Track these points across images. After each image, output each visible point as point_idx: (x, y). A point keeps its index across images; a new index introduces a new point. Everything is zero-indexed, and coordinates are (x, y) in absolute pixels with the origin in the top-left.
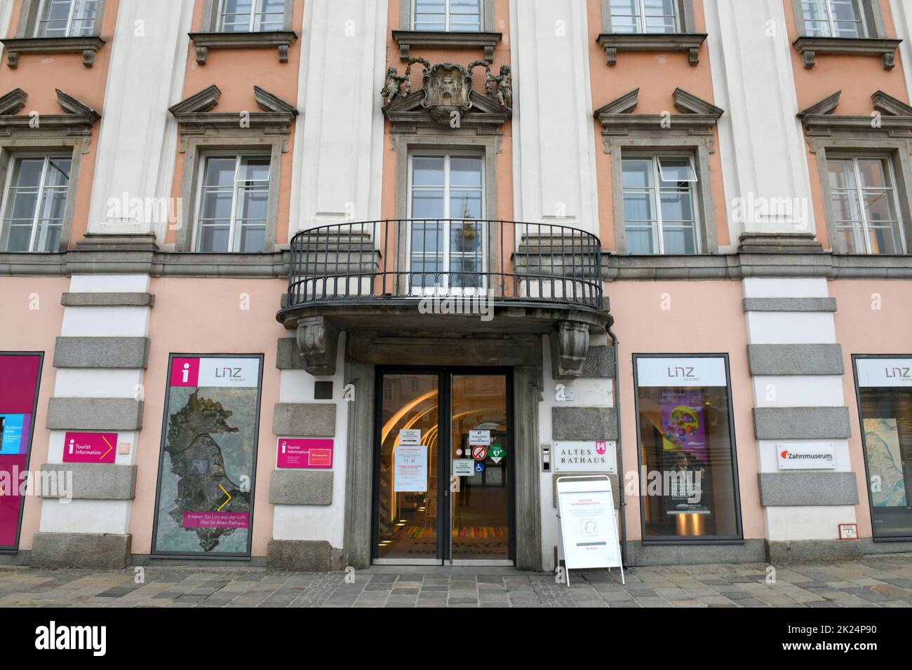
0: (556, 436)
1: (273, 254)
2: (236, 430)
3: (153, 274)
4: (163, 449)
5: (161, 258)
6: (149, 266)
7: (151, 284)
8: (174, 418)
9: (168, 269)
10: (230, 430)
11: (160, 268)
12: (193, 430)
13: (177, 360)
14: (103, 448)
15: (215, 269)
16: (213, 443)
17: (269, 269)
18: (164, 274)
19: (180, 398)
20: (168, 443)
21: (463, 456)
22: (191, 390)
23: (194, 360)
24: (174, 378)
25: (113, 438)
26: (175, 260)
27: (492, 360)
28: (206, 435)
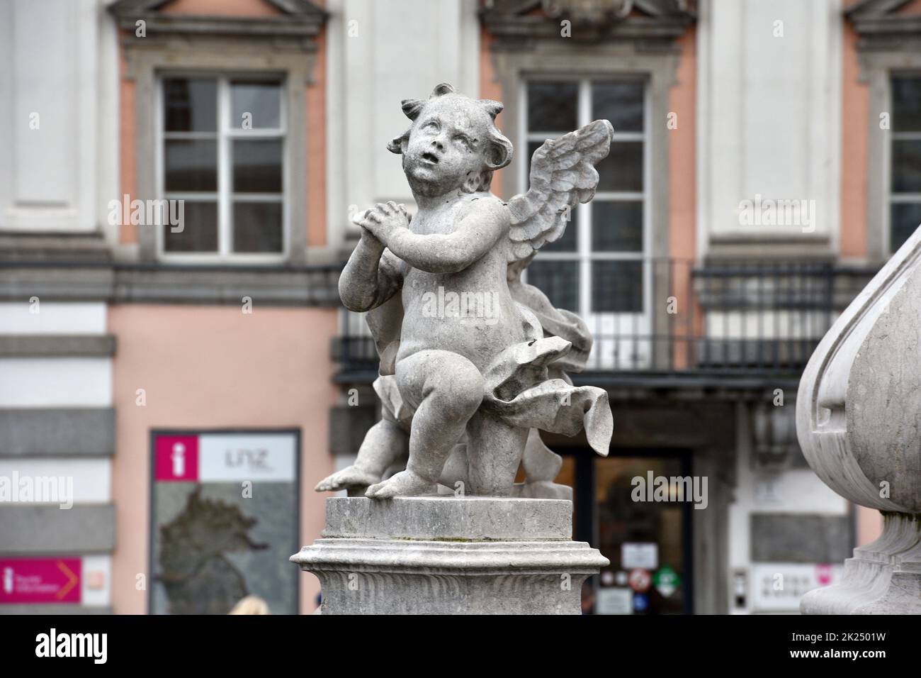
0: (757, 556)
1: (309, 271)
2: (264, 547)
3: (112, 302)
4: (153, 579)
5: (125, 276)
6: (107, 291)
7: (109, 318)
8: (166, 532)
9: (137, 292)
10: (255, 547)
11: (123, 292)
12: (199, 548)
13: (162, 441)
14: (62, 581)
15: (215, 293)
16: (229, 567)
17: (303, 294)
18: (129, 300)
19: (174, 499)
20: (158, 570)
21: (615, 585)
22: (188, 487)
23: (190, 439)
24: (160, 469)
25: (75, 565)
26: (147, 278)
27: (660, 439)
28: (218, 556)
